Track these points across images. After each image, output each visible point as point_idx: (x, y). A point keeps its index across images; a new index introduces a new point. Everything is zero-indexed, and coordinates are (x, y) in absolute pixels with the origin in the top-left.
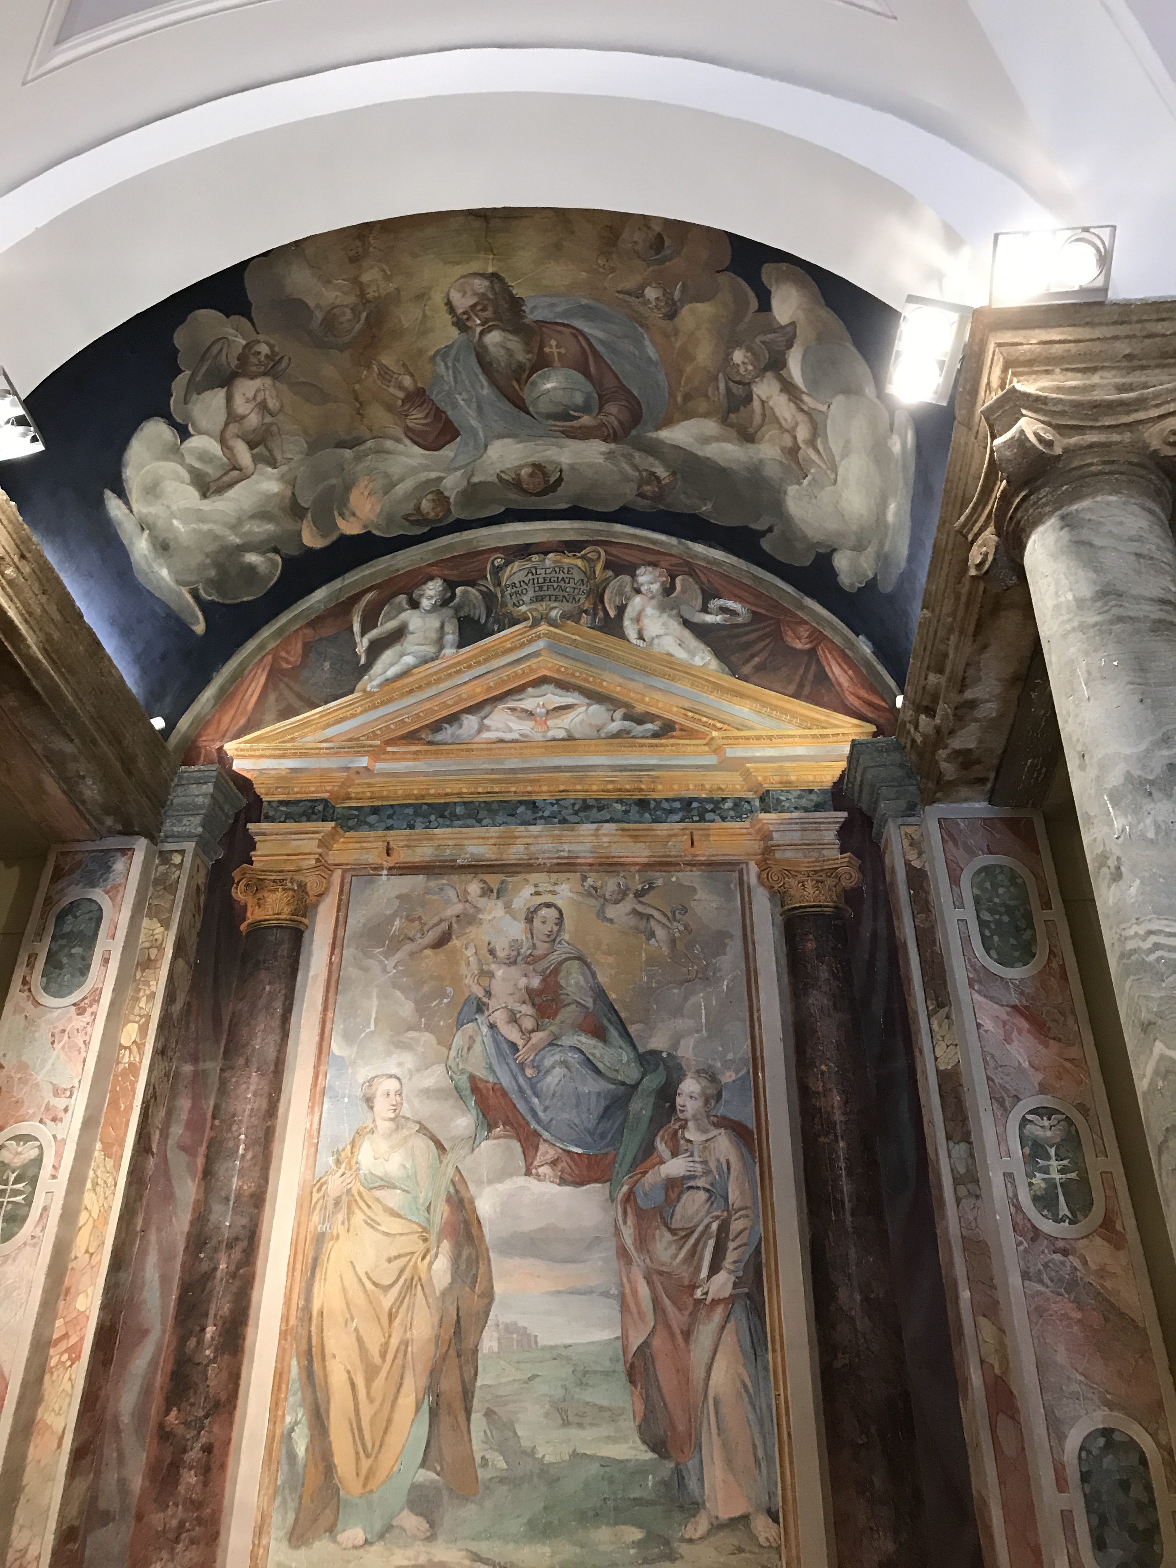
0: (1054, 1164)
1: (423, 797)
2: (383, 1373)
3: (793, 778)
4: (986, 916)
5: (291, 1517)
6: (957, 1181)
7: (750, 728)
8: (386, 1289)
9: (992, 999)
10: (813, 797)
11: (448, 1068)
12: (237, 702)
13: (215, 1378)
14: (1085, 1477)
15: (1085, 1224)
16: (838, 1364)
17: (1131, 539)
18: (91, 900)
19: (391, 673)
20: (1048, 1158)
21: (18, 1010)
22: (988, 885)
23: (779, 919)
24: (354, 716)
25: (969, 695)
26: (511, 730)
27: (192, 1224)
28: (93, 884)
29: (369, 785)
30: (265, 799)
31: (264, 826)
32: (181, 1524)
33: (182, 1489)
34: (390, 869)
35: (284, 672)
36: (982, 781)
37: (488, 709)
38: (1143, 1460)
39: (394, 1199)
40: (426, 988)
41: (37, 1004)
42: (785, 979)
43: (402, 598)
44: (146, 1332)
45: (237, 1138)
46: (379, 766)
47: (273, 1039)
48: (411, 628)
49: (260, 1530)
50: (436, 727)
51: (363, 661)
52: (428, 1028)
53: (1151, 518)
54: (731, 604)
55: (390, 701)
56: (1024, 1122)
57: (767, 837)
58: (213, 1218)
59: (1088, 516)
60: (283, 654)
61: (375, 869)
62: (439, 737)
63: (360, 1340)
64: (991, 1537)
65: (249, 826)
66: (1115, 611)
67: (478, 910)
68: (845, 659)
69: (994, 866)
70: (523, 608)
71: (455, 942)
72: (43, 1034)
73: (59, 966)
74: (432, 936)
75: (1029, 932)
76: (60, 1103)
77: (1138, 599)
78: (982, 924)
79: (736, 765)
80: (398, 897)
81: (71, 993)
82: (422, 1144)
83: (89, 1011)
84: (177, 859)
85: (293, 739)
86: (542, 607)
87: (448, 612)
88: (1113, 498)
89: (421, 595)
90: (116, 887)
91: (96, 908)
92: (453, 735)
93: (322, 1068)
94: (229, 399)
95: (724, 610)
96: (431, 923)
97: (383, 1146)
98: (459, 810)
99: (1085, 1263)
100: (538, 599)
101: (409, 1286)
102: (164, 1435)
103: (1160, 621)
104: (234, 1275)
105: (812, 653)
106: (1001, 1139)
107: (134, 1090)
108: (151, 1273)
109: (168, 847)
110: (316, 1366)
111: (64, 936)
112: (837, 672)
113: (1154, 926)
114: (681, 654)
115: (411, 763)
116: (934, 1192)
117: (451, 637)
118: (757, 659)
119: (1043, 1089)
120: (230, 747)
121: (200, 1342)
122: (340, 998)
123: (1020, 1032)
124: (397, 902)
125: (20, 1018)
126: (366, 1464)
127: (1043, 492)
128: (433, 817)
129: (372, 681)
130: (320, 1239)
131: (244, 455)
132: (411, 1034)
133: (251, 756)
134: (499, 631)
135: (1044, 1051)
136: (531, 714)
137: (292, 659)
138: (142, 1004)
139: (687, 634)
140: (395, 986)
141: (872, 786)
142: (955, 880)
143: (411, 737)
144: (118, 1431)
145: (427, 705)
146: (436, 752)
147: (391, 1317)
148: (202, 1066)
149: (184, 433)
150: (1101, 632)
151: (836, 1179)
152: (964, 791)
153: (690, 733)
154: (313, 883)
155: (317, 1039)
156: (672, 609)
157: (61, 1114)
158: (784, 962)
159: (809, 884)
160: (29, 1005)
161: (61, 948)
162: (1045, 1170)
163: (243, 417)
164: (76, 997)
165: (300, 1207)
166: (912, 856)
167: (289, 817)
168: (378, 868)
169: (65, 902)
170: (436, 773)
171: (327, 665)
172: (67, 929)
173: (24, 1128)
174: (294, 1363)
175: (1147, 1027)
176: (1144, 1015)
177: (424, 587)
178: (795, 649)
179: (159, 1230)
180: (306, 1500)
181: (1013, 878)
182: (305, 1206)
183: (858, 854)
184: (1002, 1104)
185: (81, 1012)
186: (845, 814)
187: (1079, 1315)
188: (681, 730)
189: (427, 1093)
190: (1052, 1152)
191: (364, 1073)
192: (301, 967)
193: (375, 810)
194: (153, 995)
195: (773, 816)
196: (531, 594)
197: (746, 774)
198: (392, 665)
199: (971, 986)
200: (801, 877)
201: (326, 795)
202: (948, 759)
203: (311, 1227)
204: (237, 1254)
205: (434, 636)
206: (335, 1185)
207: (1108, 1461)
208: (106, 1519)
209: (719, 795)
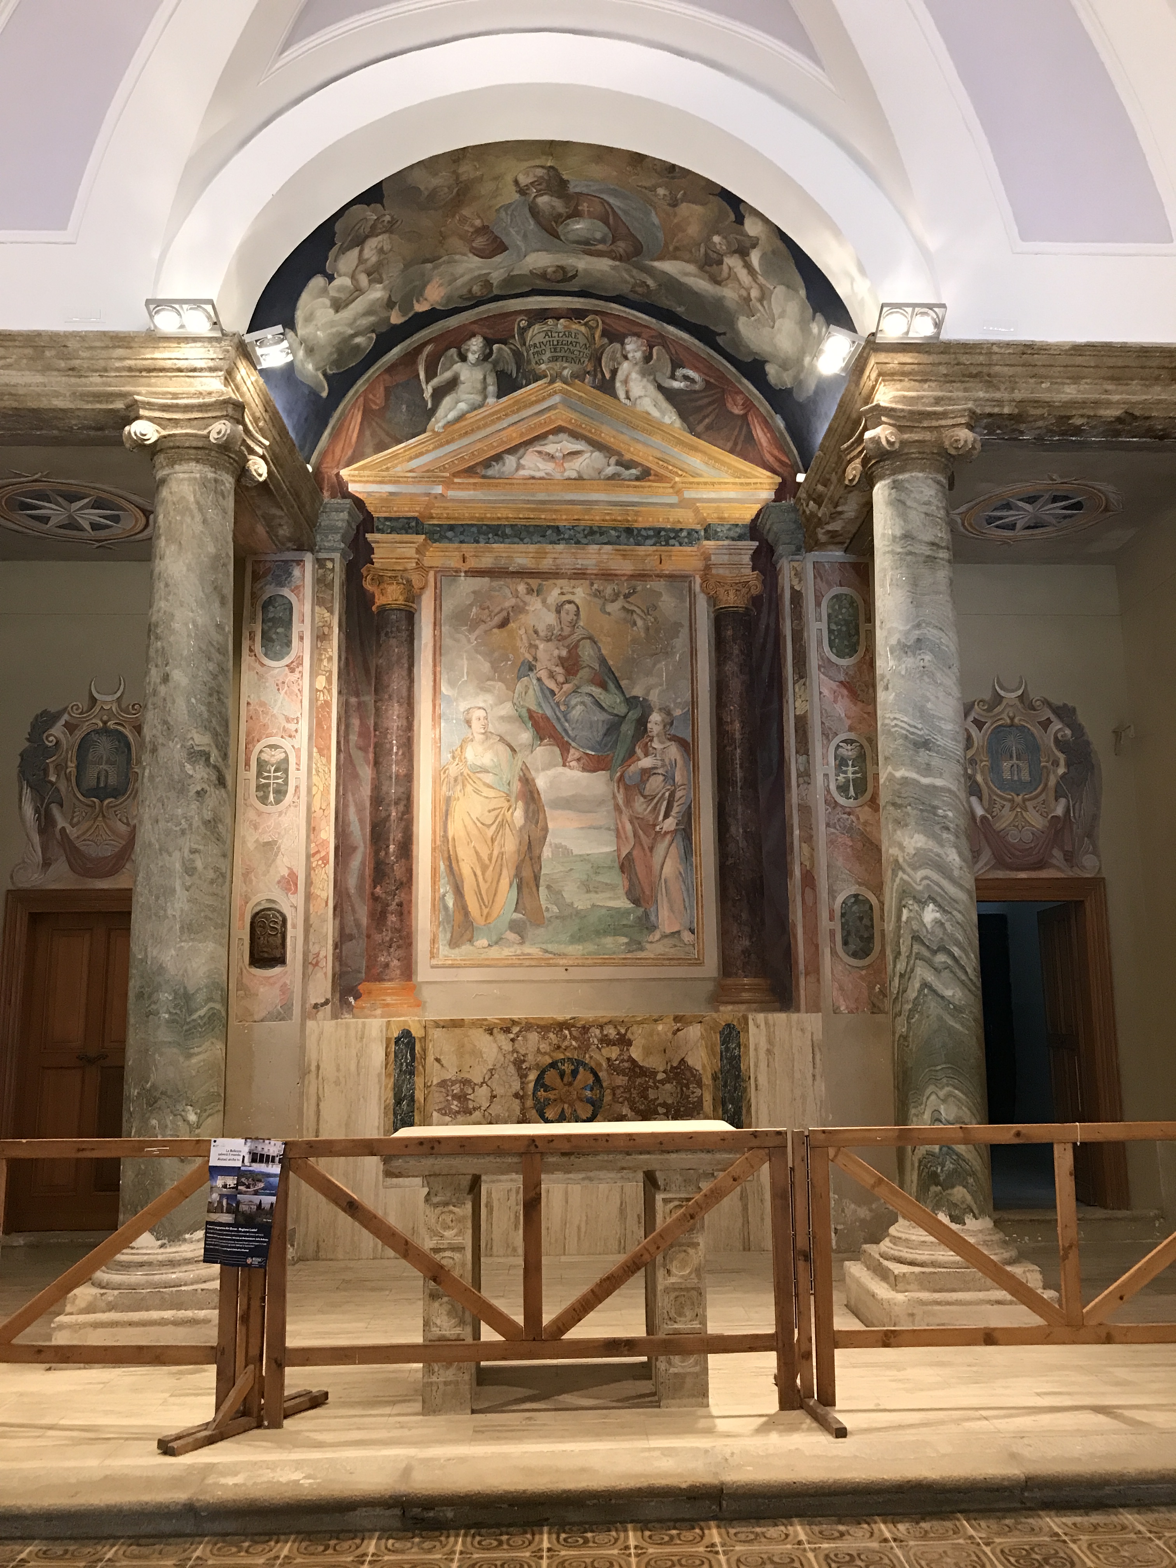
0: (850, 769)
1: (482, 519)
2: (491, 868)
3: (726, 515)
4: (834, 627)
5: (449, 935)
6: (799, 776)
7: (701, 476)
8: (489, 826)
9: (830, 678)
10: (738, 530)
11: (514, 704)
12: (344, 434)
13: (398, 871)
14: (843, 915)
15: (861, 800)
16: (728, 863)
18: (282, 596)
19: (451, 416)
20: (847, 766)
21: (251, 668)
22: (837, 607)
23: (712, 615)
24: (428, 451)
26: (539, 470)
27: (373, 790)
28: (281, 585)
29: (445, 508)
30: (375, 515)
31: (377, 536)
32: (391, 939)
33: (389, 923)
34: (466, 572)
35: (372, 411)
36: (843, 543)
37: (522, 451)
38: (870, 907)
39: (489, 778)
40: (496, 654)
41: (263, 665)
42: (713, 654)
43: (453, 351)
44: (354, 849)
45: (391, 743)
46: (451, 494)
47: (404, 684)
48: (462, 378)
49: (434, 941)
50: (487, 463)
51: (430, 406)
52: (500, 679)
53: (938, 487)
54: (691, 373)
55: (452, 440)
56: (838, 746)
57: (707, 558)
58: (384, 788)
59: (907, 485)
60: (371, 396)
61: (456, 572)
62: (490, 472)
63: (477, 853)
64: (796, 941)
65: (367, 535)
66: (909, 548)
67: (525, 604)
68: (766, 424)
69: (841, 595)
70: (543, 367)
71: (512, 625)
72: (271, 683)
73: (272, 640)
74: (497, 620)
75: (856, 637)
76: (292, 727)
77: (920, 541)
78: (830, 631)
79: (689, 504)
80: (474, 592)
81: (283, 658)
82: (502, 748)
83: (297, 670)
84: (329, 565)
85: (387, 469)
86: (557, 366)
87: (488, 366)
88: (921, 475)
89: (468, 350)
90: (297, 587)
91: (285, 601)
92: (499, 471)
93: (437, 702)
94: (361, 252)
95: (686, 378)
96: (496, 611)
97: (480, 749)
98: (508, 531)
99: (858, 819)
100: (554, 359)
101: (501, 825)
102: (375, 898)
103: (928, 556)
104: (401, 819)
105: (745, 417)
106: (825, 756)
107: (330, 717)
108: (352, 816)
109: (322, 555)
110: (454, 865)
111: (270, 620)
112: (760, 435)
114: (655, 413)
115: (472, 492)
116: (786, 778)
117: (492, 389)
118: (707, 421)
119: (851, 729)
120: (344, 473)
121: (387, 853)
122: (443, 658)
123: (843, 697)
124: (472, 596)
125: (253, 673)
126: (485, 911)
128: (490, 536)
129: (438, 423)
130: (448, 800)
131: (363, 280)
132: (489, 683)
133: (360, 482)
134: (527, 385)
135: (854, 708)
136: (553, 457)
137: (378, 401)
138: (325, 663)
139: (660, 397)
140: (477, 651)
141: (776, 533)
142: (818, 604)
143: (470, 471)
144: (349, 896)
145: (479, 446)
146: (489, 485)
147: (493, 840)
148: (363, 699)
149: (331, 278)
150: (901, 559)
151: (734, 770)
152: (830, 547)
153: (660, 478)
154: (415, 579)
155: (432, 684)
156: (650, 374)
157: (294, 733)
158: (713, 642)
159: (731, 593)
160: (257, 665)
161: (270, 628)
162: (845, 772)
163: (367, 260)
164: (287, 660)
165: (434, 782)
166: (795, 582)
167: (393, 530)
168: (457, 571)
169: (265, 597)
170: (489, 501)
171: (404, 407)
172: (271, 615)
173: (272, 741)
174: (441, 863)
175: (886, 758)
177: (469, 343)
178: (731, 413)
179: (353, 795)
180: (456, 927)
181: (852, 602)
182: (437, 781)
183: (762, 572)
184: (827, 737)
185: (292, 671)
186: (757, 543)
187: (851, 844)
188: (655, 475)
189: (502, 718)
190: (850, 763)
191: (463, 706)
192: (416, 636)
193: (452, 528)
194: (330, 659)
195: (711, 543)
196: (548, 354)
197: (697, 511)
198: (451, 410)
199: (819, 669)
200: (727, 587)
201: (416, 514)
202: (824, 534)
203: (443, 793)
204: (401, 808)
205: (479, 386)
206: (453, 770)
207: (855, 908)
208: (351, 937)
209: (679, 526)
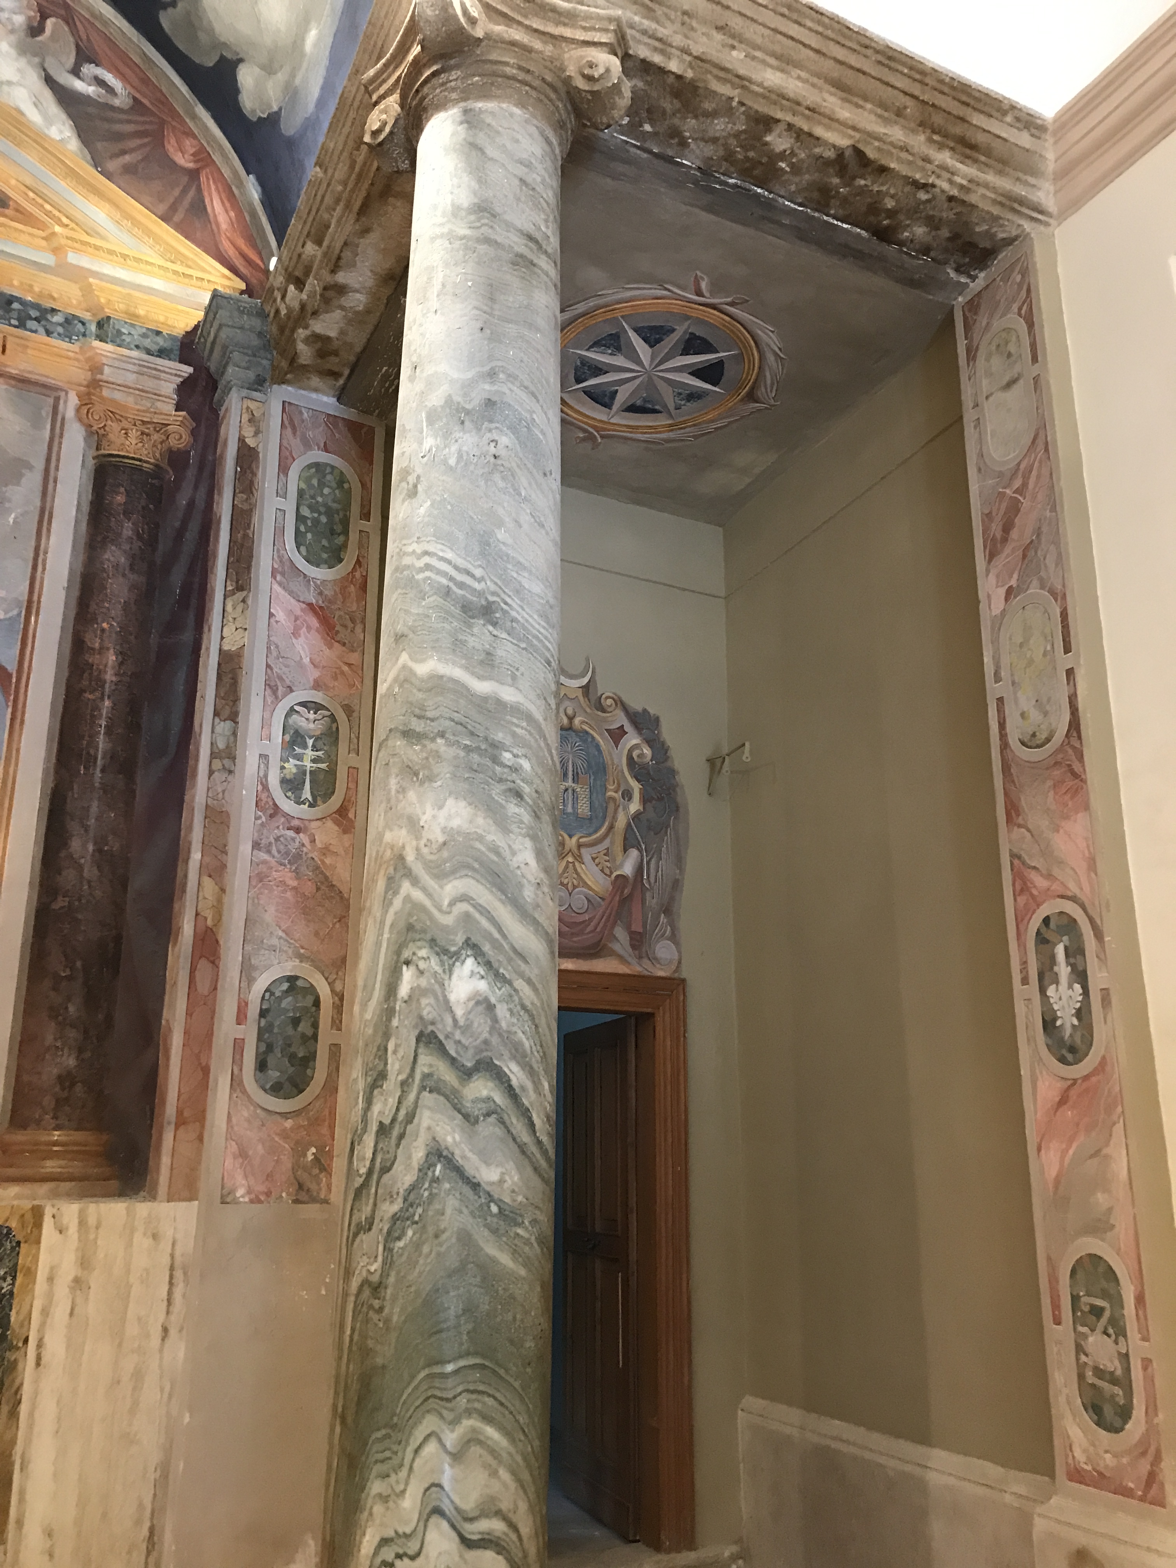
0: (309, 753)
3: (141, 312)
4: (305, 512)
6: (213, 755)
7: (102, 238)
9: (291, 593)
10: (159, 340)
14: (263, 1013)
15: (321, 809)
16: (55, 906)
17: (521, 162)
20: (305, 747)
22: (315, 482)
23: (91, 463)
25: (341, 277)
36: (334, 374)
38: (317, 1003)
42: (84, 526)
53: (547, 149)
54: (110, 78)
56: (292, 710)
57: (96, 368)
59: (489, 120)
64: (168, 1059)
66: (484, 230)
68: (231, 198)
69: (327, 465)
75: (342, 538)
77: (509, 226)
78: (299, 518)
79: (77, 275)
88: (517, 111)
95: (100, 82)
99: (313, 841)
103: (522, 256)
105: (194, 175)
106: (265, 724)
112: (216, 206)
113: (431, 548)
114: (34, 116)
116: (191, 762)
118: (127, 158)
119: (317, 686)
123: (309, 628)
127: (454, 74)
135: (327, 652)
139: (47, 95)
141: (225, 347)
142: (283, 468)
150: (467, 248)
151: (93, 736)
152: (315, 381)
153: (25, 217)
156: (35, 55)
158: (86, 508)
159: (134, 434)
162: (299, 758)
166: (248, 432)
175: (399, 638)
176: (400, 628)
178: (175, 163)
181: (341, 481)
183: (194, 416)
184: (275, 692)
186: (190, 370)
187: (294, 883)
188: (17, 210)
190: (310, 742)
195: (109, 347)
197: (87, 290)
199: (273, 576)
200: (125, 424)
202: (307, 341)
207: (286, 1003)
209: (49, 304)
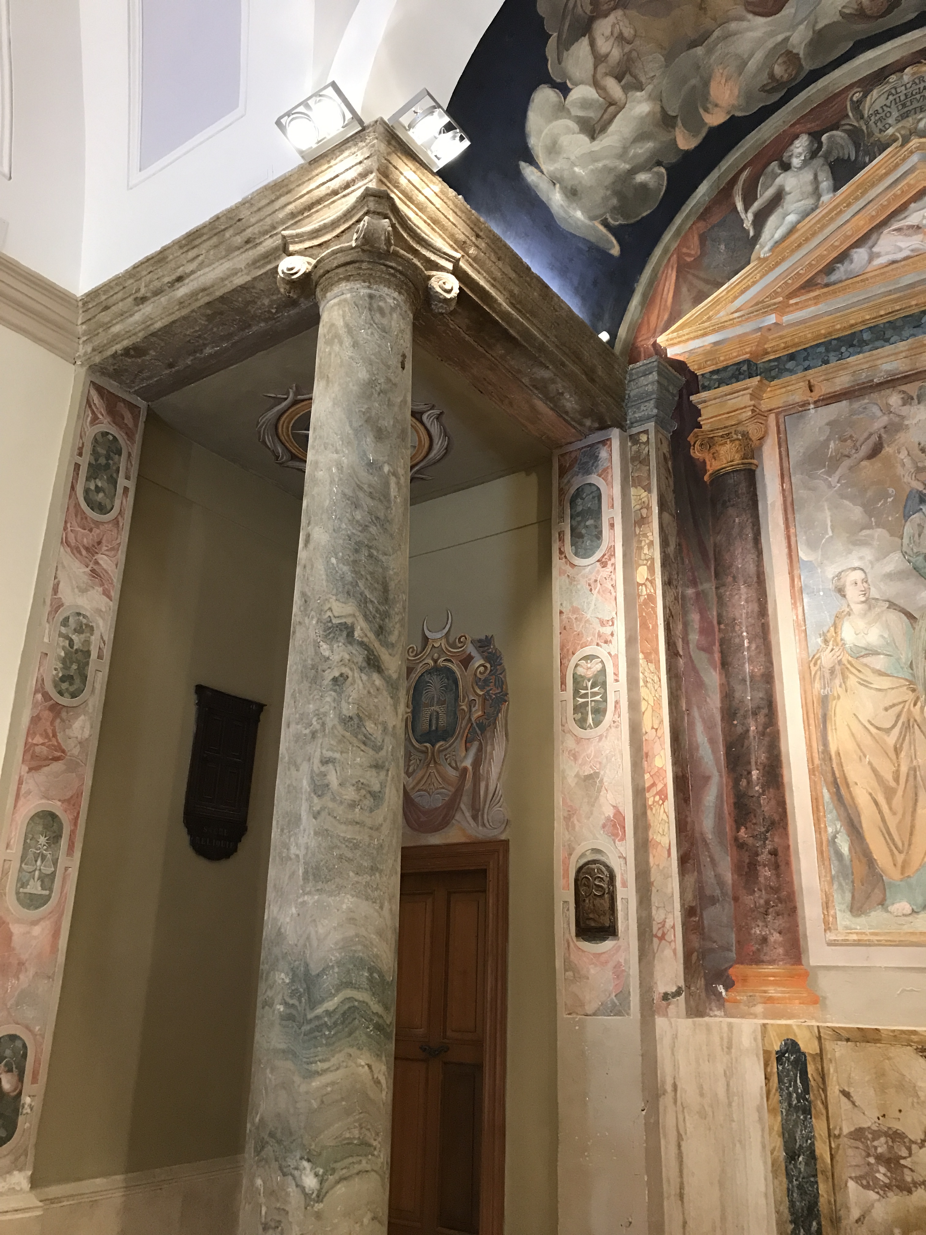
1: (830, 334)
2: (900, 793)
5: (848, 896)
8: (888, 731)
11: (904, 554)
12: (658, 301)
13: (766, 805)
18: (590, 484)
19: (778, 235)
21: (562, 572)
24: (754, 283)
26: (901, 250)
27: (722, 701)
28: (588, 472)
29: (781, 337)
30: (699, 373)
31: (704, 395)
32: (767, 902)
33: (762, 879)
34: (815, 402)
35: (689, 265)
37: (874, 237)
39: (879, 662)
40: (869, 493)
41: (573, 565)
43: (774, 165)
44: (707, 779)
45: (741, 636)
46: (786, 319)
47: (751, 557)
48: (787, 189)
49: (827, 905)
50: (829, 269)
51: (752, 233)
52: (878, 525)
55: (783, 260)
58: (737, 695)
60: (684, 250)
61: (803, 405)
62: (833, 277)
63: (874, 771)
65: (692, 398)
67: (903, 418)
70: (890, 131)
71: (888, 450)
72: (582, 584)
73: (581, 536)
74: (865, 450)
76: (607, 630)
80: (828, 424)
81: (594, 553)
82: (894, 617)
83: (610, 563)
84: (644, 438)
85: (709, 319)
86: (909, 122)
87: (818, 161)
89: (791, 156)
90: (605, 470)
91: (594, 489)
92: (846, 271)
93: (796, 573)
94: (592, 44)
96: (862, 439)
97: (861, 624)
98: (866, 336)
100: (904, 116)
101: (908, 727)
102: (740, 845)
104: (763, 734)
107: (655, 613)
108: (701, 737)
109: (634, 431)
110: (843, 791)
111: (578, 514)
115: (813, 308)
117: (826, 184)
120: (661, 340)
121: (749, 782)
122: (797, 516)
124: (828, 430)
125: (564, 578)
126: (900, 858)
128: (843, 349)
129: (763, 249)
130: (824, 701)
131: (614, 88)
132: (865, 532)
133: (680, 342)
134: (871, 161)
136: (918, 227)
137: (693, 252)
138: (646, 551)
140: (843, 496)
143: (809, 285)
144: (706, 844)
145: (817, 253)
146: (834, 292)
147: (897, 750)
148: (700, 588)
149: (564, 89)
154: (753, 430)
155: (786, 551)
157: (610, 638)
160: (568, 567)
161: (579, 523)
163: (607, 55)
164: (598, 555)
165: (802, 679)
167: (722, 382)
168: (805, 404)
169: (572, 491)
170: (838, 310)
171: (722, 247)
172: (579, 509)
173: (588, 651)
174: (825, 791)
177: (792, 147)
179: (699, 708)
180: (857, 884)
182: (806, 678)
185: (604, 565)
189: (889, 576)
191: (831, 571)
192: (760, 498)
193: (792, 357)
194: (651, 543)
196: (895, 114)
198: (777, 228)
201: (747, 356)
203: (815, 692)
204: (761, 719)
205: (810, 188)
206: (827, 659)
208: (713, 901)
